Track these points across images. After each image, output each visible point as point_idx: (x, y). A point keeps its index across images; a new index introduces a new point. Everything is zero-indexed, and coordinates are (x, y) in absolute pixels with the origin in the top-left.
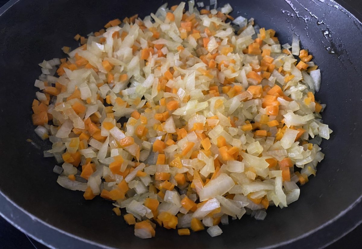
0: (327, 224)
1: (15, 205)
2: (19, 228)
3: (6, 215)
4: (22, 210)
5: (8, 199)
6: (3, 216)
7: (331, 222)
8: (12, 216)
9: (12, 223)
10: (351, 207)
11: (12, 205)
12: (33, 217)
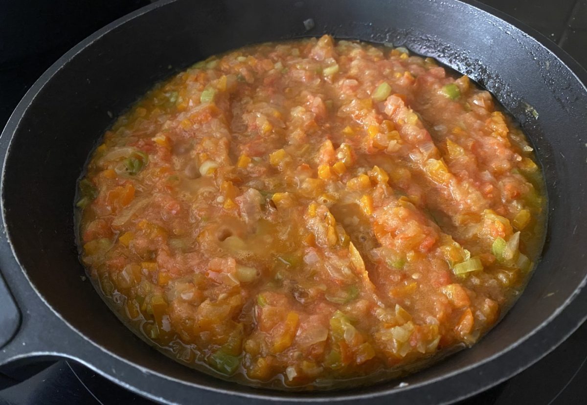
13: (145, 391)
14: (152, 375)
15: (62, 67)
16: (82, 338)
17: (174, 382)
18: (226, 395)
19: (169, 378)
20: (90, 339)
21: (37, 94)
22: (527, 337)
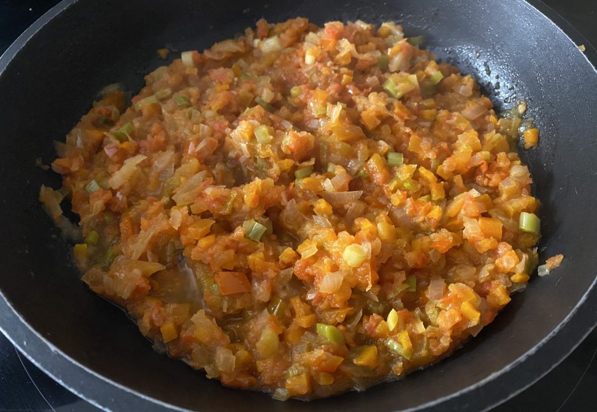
7: (472, 387)
8: (25, 343)
10: (508, 368)
11: (27, 328)
12: (53, 348)
13: (47, 370)
14: (59, 355)
15: (65, 8)
16: (5, 303)
17: (77, 366)
18: (123, 390)
19: (74, 362)
20: (12, 306)
21: (33, 35)
22: (448, 397)
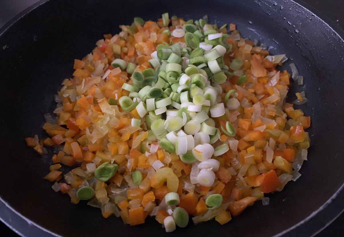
0: (298, 224)
1: (13, 210)
2: (17, 232)
3: (5, 220)
4: (19, 214)
5: (7, 205)
6: (3, 221)
8: (10, 220)
9: (11, 227)
10: (321, 208)
11: (11, 210)
12: (30, 222)
